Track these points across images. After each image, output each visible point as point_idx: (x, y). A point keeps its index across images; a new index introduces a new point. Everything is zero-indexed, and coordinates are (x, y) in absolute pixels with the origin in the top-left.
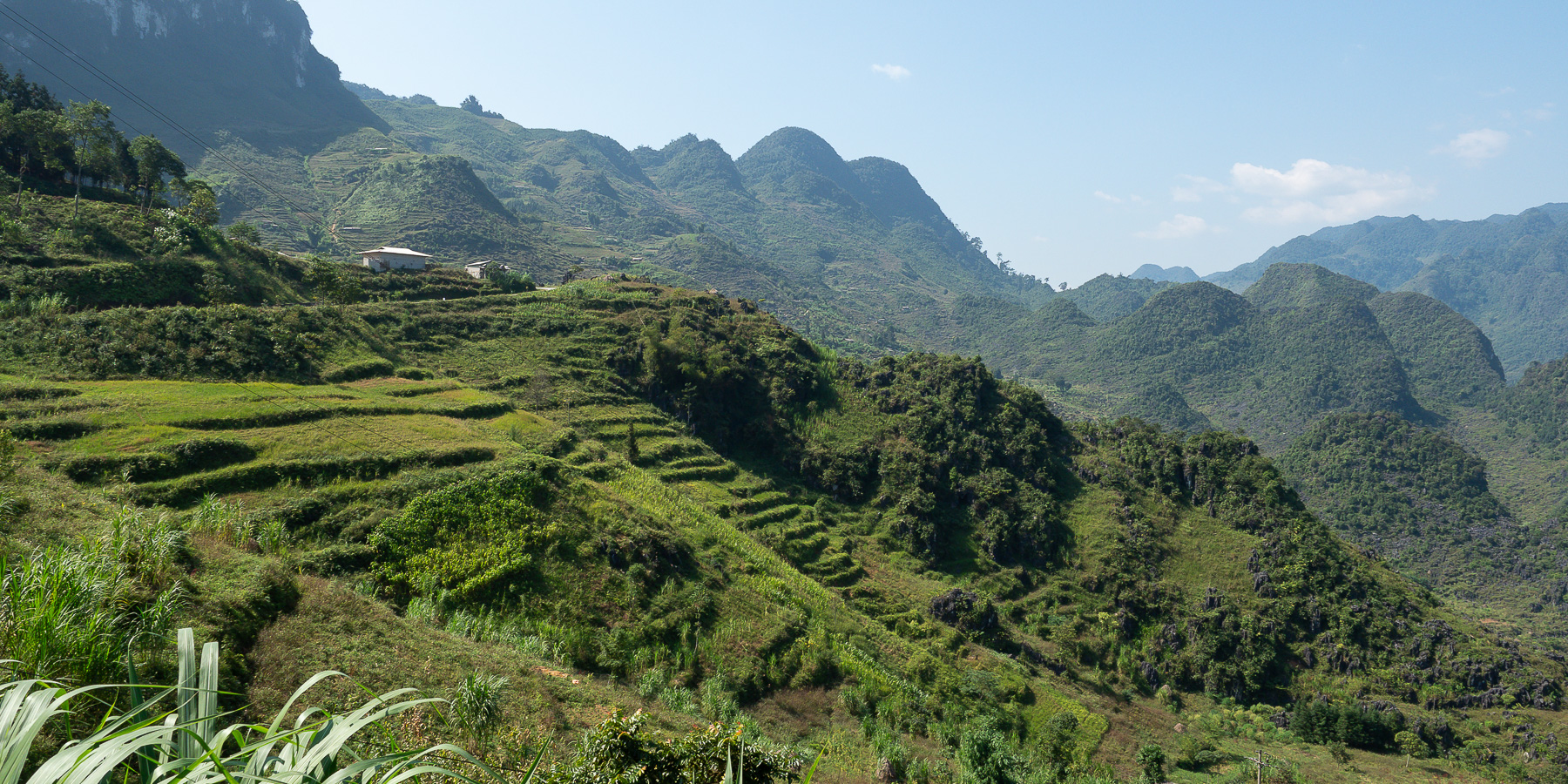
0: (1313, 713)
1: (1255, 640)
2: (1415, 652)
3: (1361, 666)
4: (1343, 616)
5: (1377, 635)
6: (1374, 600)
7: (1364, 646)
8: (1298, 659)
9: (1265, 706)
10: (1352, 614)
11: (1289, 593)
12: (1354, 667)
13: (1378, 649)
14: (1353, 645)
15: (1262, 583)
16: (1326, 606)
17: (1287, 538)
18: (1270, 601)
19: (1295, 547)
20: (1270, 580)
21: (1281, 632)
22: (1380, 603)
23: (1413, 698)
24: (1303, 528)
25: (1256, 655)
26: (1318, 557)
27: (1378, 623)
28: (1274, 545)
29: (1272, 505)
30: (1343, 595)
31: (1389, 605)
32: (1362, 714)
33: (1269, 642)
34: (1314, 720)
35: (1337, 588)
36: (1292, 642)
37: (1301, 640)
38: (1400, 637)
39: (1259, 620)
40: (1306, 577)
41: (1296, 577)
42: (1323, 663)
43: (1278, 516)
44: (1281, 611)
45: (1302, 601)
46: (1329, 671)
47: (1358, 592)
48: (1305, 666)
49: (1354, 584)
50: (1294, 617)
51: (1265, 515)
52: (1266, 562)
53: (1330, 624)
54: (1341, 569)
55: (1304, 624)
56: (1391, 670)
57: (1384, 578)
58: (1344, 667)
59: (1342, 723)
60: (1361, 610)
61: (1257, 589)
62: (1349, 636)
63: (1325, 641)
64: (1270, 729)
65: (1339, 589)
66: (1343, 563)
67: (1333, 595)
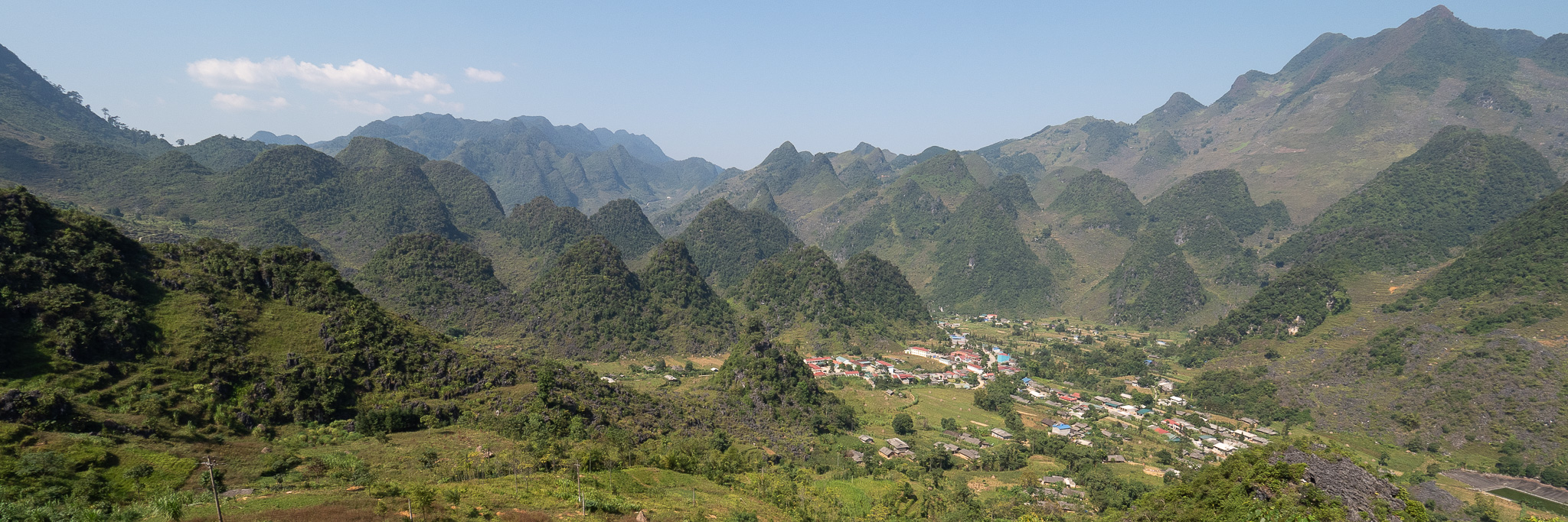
0: (369, 418)
1: (327, 381)
2: (436, 369)
3: (403, 384)
4: (388, 357)
5: (412, 364)
6: (408, 344)
7: (404, 371)
8: (361, 387)
9: (340, 421)
10: (395, 354)
11: (350, 348)
12: (398, 386)
13: (412, 372)
14: (397, 372)
15: (331, 345)
16: (377, 352)
17: (346, 313)
18: (338, 355)
19: (352, 318)
20: (336, 342)
21: (348, 373)
22: (412, 345)
23: (437, 396)
24: (356, 306)
25: (329, 391)
26: (368, 323)
27: (412, 357)
28: (337, 319)
29: (333, 293)
30: (388, 344)
31: (418, 345)
32: (400, 411)
33: (338, 381)
34: (370, 422)
35: (383, 340)
36: (356, 378)
37: (362, 376)
38: (427, 363)
39: (330, 368)
40: (361, 336)
41: (355, 337)
42: (378, 387)
43: (339, 300)
44: (346, 360)
45: (360, 351)
46: (383, 391)
47: (398, 340)
48: (367, 391)
49: (395, 336)
50: (356, 362)
51: (329, 300)
52: (333, 331)
53: (381, 363)
54: (385, 328)
55: (363, 365)
56: (422, 382)
57: (415, 330)
58: (392, 387)
59: (388, 419)
60: (400, 351)
61: (328, 349)
62: (394, 368)
63: (379, 373)
64: (343, 434)
65: (385, 341)
66: (387, 324)
67: (381, 345)
